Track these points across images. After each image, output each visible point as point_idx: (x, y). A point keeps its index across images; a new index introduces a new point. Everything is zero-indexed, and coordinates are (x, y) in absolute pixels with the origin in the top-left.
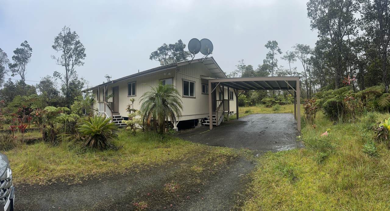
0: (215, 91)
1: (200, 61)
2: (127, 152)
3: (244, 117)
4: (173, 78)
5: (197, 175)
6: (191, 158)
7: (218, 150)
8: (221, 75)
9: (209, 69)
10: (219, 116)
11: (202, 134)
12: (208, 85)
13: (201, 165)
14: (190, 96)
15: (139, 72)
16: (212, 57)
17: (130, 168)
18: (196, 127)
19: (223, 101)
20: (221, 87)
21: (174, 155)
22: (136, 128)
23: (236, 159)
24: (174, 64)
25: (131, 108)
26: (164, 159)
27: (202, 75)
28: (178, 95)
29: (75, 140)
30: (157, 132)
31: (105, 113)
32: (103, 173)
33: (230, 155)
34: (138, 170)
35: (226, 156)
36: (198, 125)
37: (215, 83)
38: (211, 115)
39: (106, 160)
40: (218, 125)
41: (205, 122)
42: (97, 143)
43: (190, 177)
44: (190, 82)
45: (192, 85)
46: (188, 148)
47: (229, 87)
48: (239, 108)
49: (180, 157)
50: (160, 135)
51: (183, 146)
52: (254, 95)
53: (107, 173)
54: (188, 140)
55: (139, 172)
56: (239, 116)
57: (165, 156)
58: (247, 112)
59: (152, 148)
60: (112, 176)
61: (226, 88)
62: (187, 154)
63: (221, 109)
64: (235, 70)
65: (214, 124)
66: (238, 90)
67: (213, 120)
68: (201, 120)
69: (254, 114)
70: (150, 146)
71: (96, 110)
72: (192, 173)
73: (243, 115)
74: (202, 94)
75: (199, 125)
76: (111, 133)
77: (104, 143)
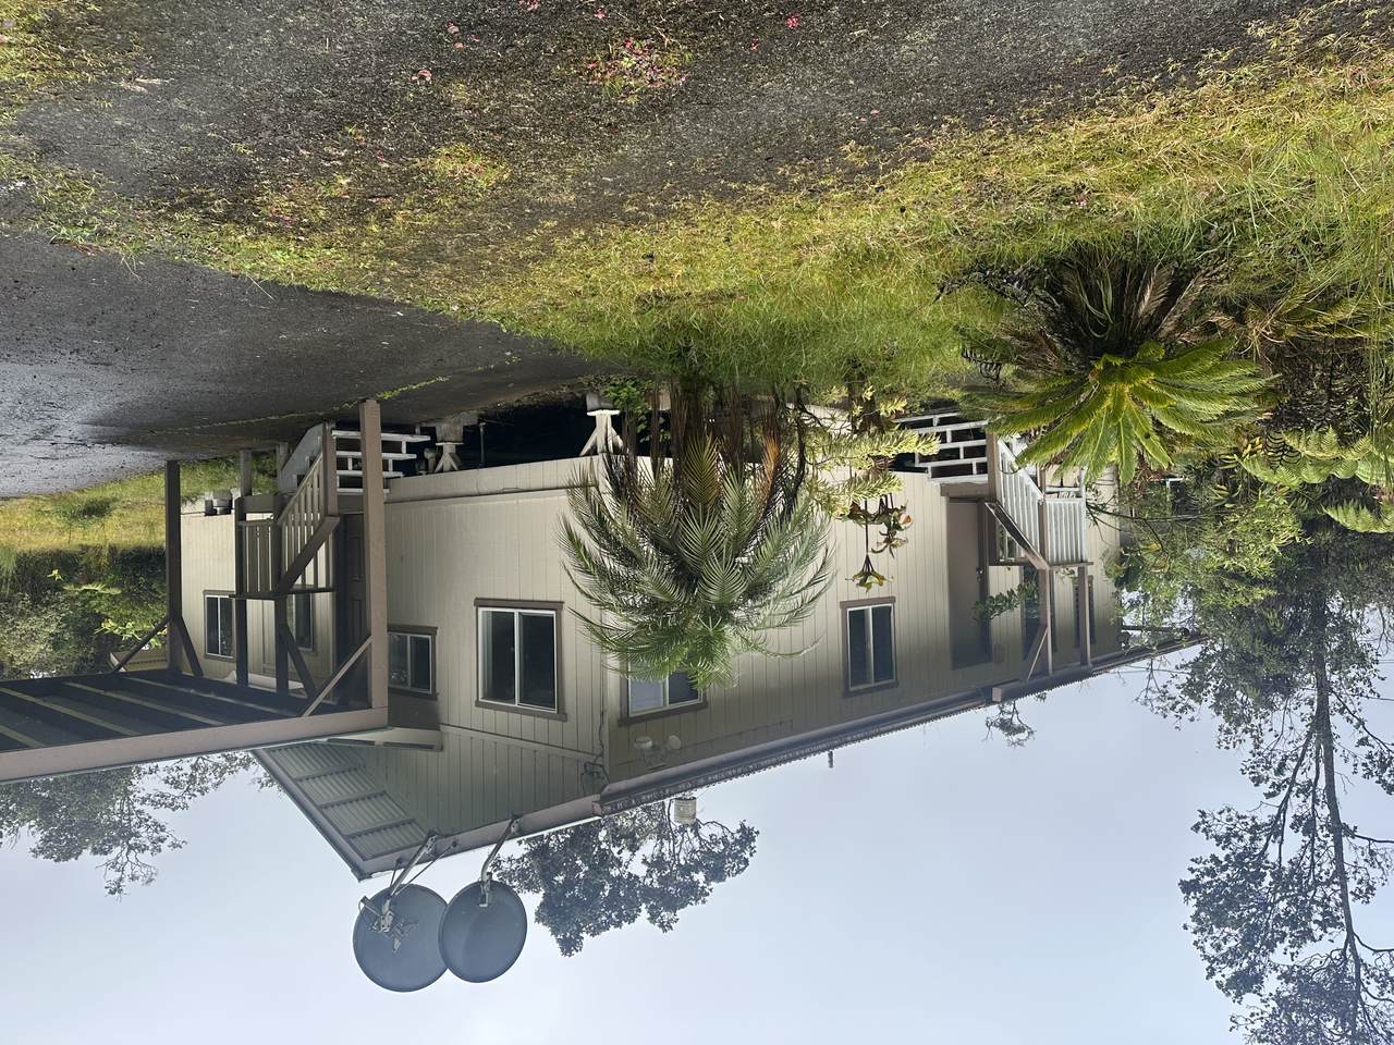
0: (342, 652)
1: (447, 843)
2: (915, 259)
3: (120, 476)
4: (625, 720)
5: (470, 130)
6: (507, 233)
7: (317, 269)
8: (296, 767)
9: (383, 793)
10: (313, 487)
11: (434, 376)
12: (391, 690)
13: (441, 186)
14: (516, 611)
15: (831, 755)
16: (362, 875)
17: (897, 165)
18: (469, 417)
19: (282, 586)
20: (300, 685)
21: (614, 252)
22: (845, 406)
23: (180, 195)
24: (619, 805)
25: (878, 530)
26: (681, 231)
27: (431, 754)
28: (593, 613)
29: (1282, 303)
30: (719, 390)
31: (1040, 496)
32: (1081, 110)
33: (229, 226)
34: (851, 158)
35: (262, 228)
36: (460, 428)
37: (343, 706)
38: (375, 496)
39: (1057, 195)
40: (319, 428)
41: (411, 447)
42: (1118, 297)
43: (518, 121)
44: (511, 698)
45: (498, 686)
46: (529, 296)
47: (242, 688)
48: (160, 537)
49: (578, 241)
50: (702, 373)
51: (556, 306)
52: (32, 637)
53: (1055, 115)
54: (529, 338)
55: (846, 148)
56: (160, 481)
57: (676, 248)
58: (97, 510)
59: (751, 290)
60: (1025, 105)
61: (263, 680)
62: (534, 259)
63: (296, 535)
64: (186, 806)
65: (352, 434)
66: (164, 666)
67: (355, 461)
68: (438, 459)
69: (30, 495)
70: (765, 301)
71: (1101, 509)
72: (502, 142)
73: (128, 492)
74: (433, 631)
75: (450, 433)
76: (1007, 371)
77: (1069, 304)
